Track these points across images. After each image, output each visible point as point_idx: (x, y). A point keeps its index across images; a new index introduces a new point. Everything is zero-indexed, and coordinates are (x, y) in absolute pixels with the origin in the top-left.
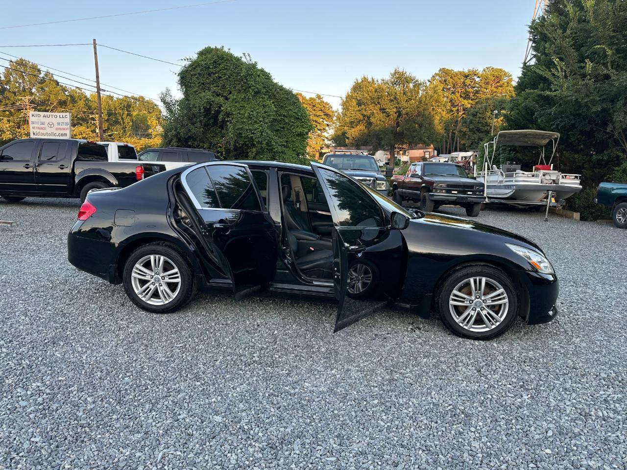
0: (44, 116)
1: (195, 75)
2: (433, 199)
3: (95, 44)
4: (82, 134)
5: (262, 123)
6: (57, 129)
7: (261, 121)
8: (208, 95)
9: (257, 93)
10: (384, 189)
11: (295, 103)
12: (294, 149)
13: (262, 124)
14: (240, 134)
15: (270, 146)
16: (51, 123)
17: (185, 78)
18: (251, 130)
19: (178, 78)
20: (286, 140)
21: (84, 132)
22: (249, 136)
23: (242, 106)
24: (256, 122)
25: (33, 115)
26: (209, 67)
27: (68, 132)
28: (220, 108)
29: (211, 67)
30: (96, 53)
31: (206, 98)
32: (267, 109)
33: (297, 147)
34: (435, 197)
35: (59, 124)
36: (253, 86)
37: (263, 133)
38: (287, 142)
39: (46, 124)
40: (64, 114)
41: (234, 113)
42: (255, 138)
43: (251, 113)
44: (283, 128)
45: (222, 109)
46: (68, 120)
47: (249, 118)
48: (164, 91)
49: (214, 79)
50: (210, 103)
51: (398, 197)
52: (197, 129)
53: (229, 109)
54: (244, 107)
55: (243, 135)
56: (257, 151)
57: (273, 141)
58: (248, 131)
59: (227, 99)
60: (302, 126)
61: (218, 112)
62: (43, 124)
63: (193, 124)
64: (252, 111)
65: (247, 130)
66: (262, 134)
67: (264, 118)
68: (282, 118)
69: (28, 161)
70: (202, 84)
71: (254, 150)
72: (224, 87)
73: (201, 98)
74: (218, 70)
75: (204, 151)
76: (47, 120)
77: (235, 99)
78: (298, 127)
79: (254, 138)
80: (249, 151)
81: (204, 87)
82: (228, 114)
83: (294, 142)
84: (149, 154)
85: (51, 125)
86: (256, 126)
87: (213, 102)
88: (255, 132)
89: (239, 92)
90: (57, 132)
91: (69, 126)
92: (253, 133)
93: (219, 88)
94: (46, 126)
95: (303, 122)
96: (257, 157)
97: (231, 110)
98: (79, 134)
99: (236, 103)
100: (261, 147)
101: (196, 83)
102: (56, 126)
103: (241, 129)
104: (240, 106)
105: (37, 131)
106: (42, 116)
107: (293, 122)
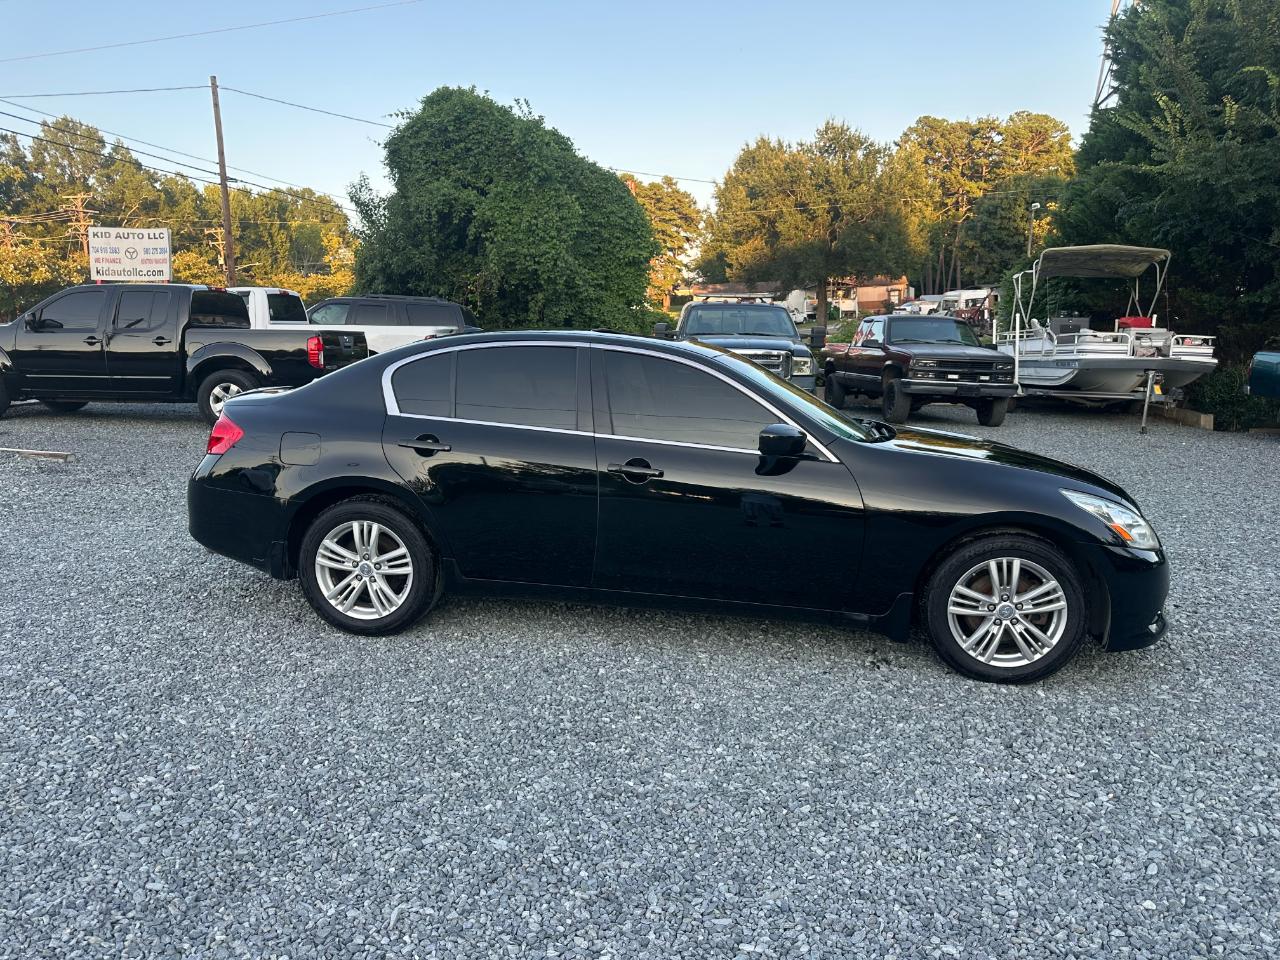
0: (118, 236)
1: (419, 145)
2: (905, 390)
3: (214, 87)
4: (190, 269)
5: (555, 241)
6: (144, 262)
7: (553, 238)
8: (444, 186)
9: (545, 180)
10: (808, 373)
11: (622, 198)
12: (621, 292)
13: (555, 244)
14: (512, 264)
15: (572, 288)
16: (132, 250)
17: (398, 153)
18: (533, 257)
19: (384, 153)
20: (605, 274)
21: (194, 265)
22: (530, 269)
23: (514, 208)
24: (542, 239)
25: (95, 235)
26: (446, 130)
27: (166, 268)
28: (470, 212)
29: (450, 128)
30: (216, 105)
31: (441, 193)
32: (564, 212)
33: (627, 288)
34: (913, 387)
35: (147, 251)
36: (536, 166)
37: (558, 262)
38: (606, 278)
39: (123, 251)
40: (157, 231)
41: (499, 222)
42: (543, 272)
43: (534, 221)
44: (599, 249)
45: (475, 214)
46: (165, 244)
47: (530, 231)
48: (356, 181)
49: (456, 154)
50: (449, 203)
51: (836, 387)
52: (423, 257)
53: (489, 213)
54: (519, 209)
55: (518, 267)
56: (547, 298)
57: (578, 278)
58: (528, 258)
59: (483, 193)
60: (637, 246)
61: (468, 219)
62: (115, 251)
63: (416, 246)
64: (535, 218)
65: (526, 256)
66: (555, 264)
67: (559, 230)
68: (595, 231)
69: (93, 330)
70: (433, 163)
71: (540, 296)
72: (476, 170)
73: (431, 193)
74: (465, 133)
75: (439, 302)
76: (123, 244)
77: (501, 193)
78: (628, 247)
79: (540, 272)
80: (530, 298)
81: (437, 169)
82: (487, 225)
83: (619, 277)
84: (330, 309)
85: (131, 253)
86: (544, 247)
87: (455, 200)
88: (542, 260)
89: (508, 177)
90: (145, 268)
91: (167, 255)
92: (539, 263)
93: (469, 170)
94: (121, 255)
95: (639, 237)
96: (547, 311)
97: (492, 216)
98: (185, 269)
99: (502, 201)
100: (555, 290)
101: (421, 161)
102: (142, 255)
103: (513, 254)
104: (511, 208)
105: (104, 266)
106: (113, 235)
107: (618, 238)
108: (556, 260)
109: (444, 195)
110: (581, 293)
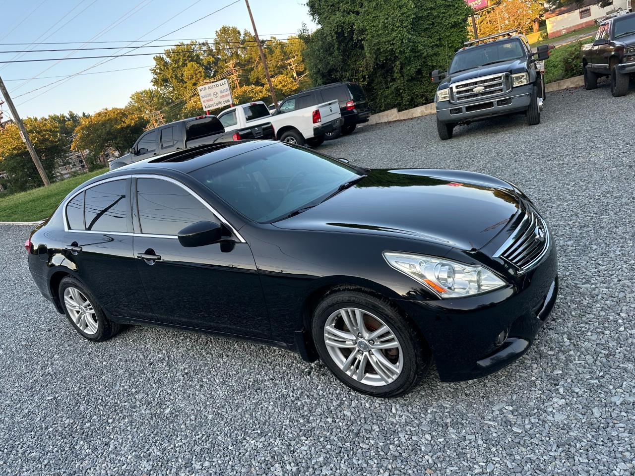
0: (209, 88)
2: (624, 72)
4: (281, 83)
5: (400, 28)
6: (222, 97)
7: (399, 27)
8: (338, 17)
10: (525, 83)
12: (450, 45)
13: (400, 31)
14: (379, 49)
15: (418, 52)
16: (215, 93)
17: (315, 6)
18: (389, 41)
19: (308, 8)
20: (438, 37)
21: (283, 81)
22: (388, 49)
23: (375, 17)
24: (393, 30)
25: (201, 90)
27: (229, 98)
28: (352, 27)
31: (335, 22)
32: (404, 10)
33: (453, 42)
34: (627, 69)
35: (221, 92)
37: (404, 41)
38: (440, 39)
39: (212, 94)
40: (223, 81)
41: (367, 28)
42: (396, 49)
43: (386, 21)
44: (433, 24)
45: (354, 28)
46: (226, 86)
47: (385, 27)
48: (301, 28)
50: (340, 25)
52: (335, 59)
53: (361, 25)
54: (377, 16)
55: (382, 50)
56: (401, 63)
57: (419, 45)
58: (387, 43)
59: (358, 13)
60: (456, 14)
61: (352, 32)
62: (210, 95)
63: (331, 54)
64: (387, 19)
65: (385, 43)
66: (402, 42)
67: (402, 21)
68: (429, 13)
69: (154, 150)
70: (331, 6)
71: (398, 63)
72: (353, 1)
73: (331, 24)
76: (212, 91)
77: (367, 11)
78: (450, 17)
79: (394, 50)
80: (393, 65)
81: (334, 8)
82: (362, 31)
83: (449, 36)
85: (216, 94)
86: (394, 34)
87: (344, 23)
88: (394, 42)
90: (222, 100)
91: (229, 92)
92: (393, 44)
93: (349, 4)
94: (212, 97)
95: (457, 8)
96: (404, 70)
97: (363, 26)
98: (279, 84)
99: (368, 15)
100: (406, 57)
101: (325, 7)
102: (220, 95)
103: (378, 43)
104: (373, 17)
105: (207, 104)
106: (207, 88)
107: (444, 13)
108: (402, 40)
109: (337, 22)
110: (423, 53)
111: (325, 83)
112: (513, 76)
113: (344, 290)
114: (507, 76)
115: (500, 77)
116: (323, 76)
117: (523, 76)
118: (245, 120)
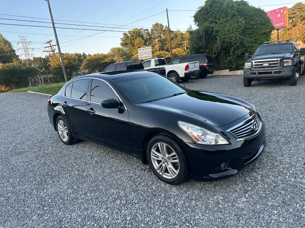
0: (143, 49)
1: (201, 15)
3: (167, 11)
5: (236, 32)
6: (147, 54)
7: (235, 31)
8: (207, 24)
9: (234, 15)
11: (261, 15)
12: (260, 43)
13: (236, 33)
14: (224, 41)
15: (243, 44)
17: (197, 18)
18: (229, 38)
19: (194, 19)
20: (255, 38)
22: (229, 41)
24: (232, 32)
25: (139, 50)
26: (208, 9)
27: (151, 55)
28: (213, 29)
29: (208, 8)
30: (167, 15)
31: (205, 26)
32: (239, 24)
35: (148, 52)
36: (230, 13)
37: (237, 38)
38: (256, 40)
39: (144, 53)
40: (149, 47)
41: (220, 30)
42: (233, 42)
43: (229, 28)
44: (253, 32)
45: (214, 29)
46: (151, 50)
47: (229, 31)
48: (189, 27)
49: (210, 15)
50: (207, 28)
52: (203, 43)
53: (217, 28)
54: (226, 25)
55: (225, 41)
56: (234, 49)
57: (245, 41)
58: (228, 39)
59: (217, 23)
60: (266, 28)
61: (212, 31)
62: (143, 53)
63: (201, 41)
64: (230, 27)
65: (228, 38)
67: (237, 29)
68: (252, 26)
70: (205, 18)
71: (232, 48)
72: (215, 17)
73: (203, 26)
74: (212, 9)
76: (144, 51)
77: (221, 22)
78: (263, 29)
79: (231, 42)
80: (230, 49)
81: (205, 20)
82: (217, 32)
83: (260, 39)
85: (145, 53)
86: (232, 35)
87: (209, 27)
88: (232, 38)
89: (223, 18)
91: (151, 53)
92: (231, 39)
93: (213, 18)
95: (267, 26)
96: (235, 52)
97: (218, 29)
98: (177, 52)
99: (221, 25)
100: (237, 46)
101: (202, 19)
102: (147, 53)
103: (224, 38)
104: (224, 26)
105: (141, 56)
106: (142, 50)
107: (260, 27)
108: (236, 38)
109: (206, 26)
110: (246, 45)
111: (196, 53)
112: (284, 60)
113: (161, 135)
114: (281, 60)
115: (278, 60)
116: (196, 50)
117: (290, 61)
118: (154, 65)
